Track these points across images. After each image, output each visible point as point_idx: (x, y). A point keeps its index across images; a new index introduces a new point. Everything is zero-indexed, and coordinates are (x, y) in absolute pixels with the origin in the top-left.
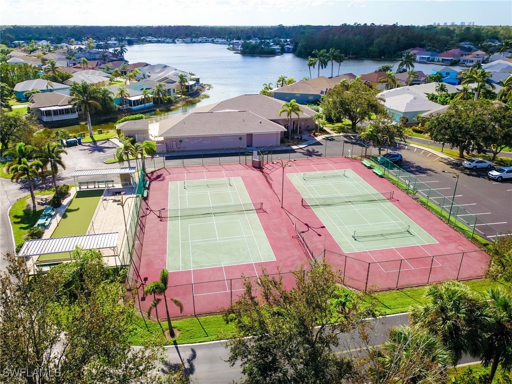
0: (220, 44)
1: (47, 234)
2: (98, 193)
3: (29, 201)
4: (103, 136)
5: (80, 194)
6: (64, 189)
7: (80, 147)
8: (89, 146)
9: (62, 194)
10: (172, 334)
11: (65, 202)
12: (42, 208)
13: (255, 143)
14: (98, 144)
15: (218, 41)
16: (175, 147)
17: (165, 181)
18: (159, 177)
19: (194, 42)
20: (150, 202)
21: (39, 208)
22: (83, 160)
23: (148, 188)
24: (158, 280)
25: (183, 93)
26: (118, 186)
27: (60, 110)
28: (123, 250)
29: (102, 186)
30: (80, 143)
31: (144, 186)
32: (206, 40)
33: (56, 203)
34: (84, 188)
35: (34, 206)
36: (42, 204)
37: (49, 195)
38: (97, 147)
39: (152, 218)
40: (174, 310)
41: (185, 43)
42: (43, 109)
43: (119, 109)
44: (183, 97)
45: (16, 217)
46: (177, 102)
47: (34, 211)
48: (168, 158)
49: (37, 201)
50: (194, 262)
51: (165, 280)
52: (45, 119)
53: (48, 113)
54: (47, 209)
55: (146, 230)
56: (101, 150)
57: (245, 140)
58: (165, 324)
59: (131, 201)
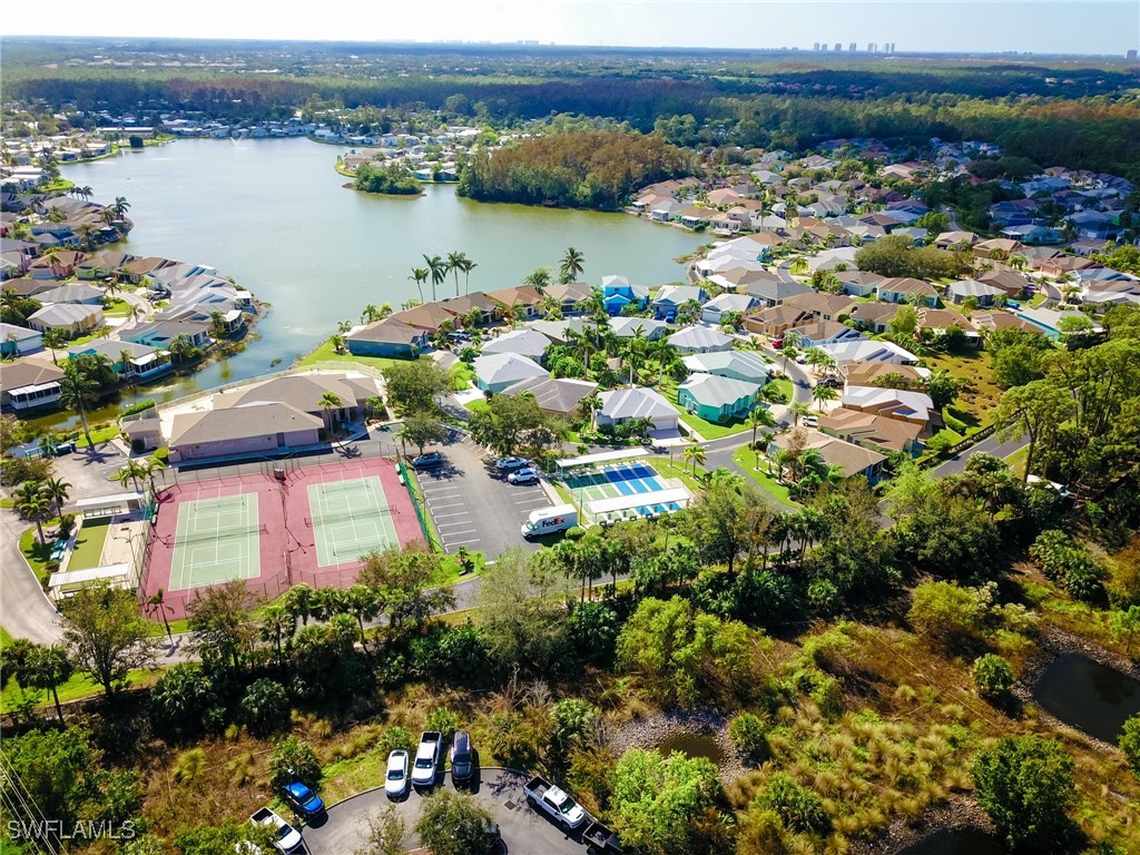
0: (327, 143)
1: (63, 566)
2: (105, 521)
3: (36, 533)
4: (102, 435)
5: (87, 524)
6: (70, 519)
7: (73, 455)
8: (86, 453)
9: (67, 525)
10: (168, 630)
11: (72, 533)
12: (50, 540)
13: (288, 442)
14: (97, 447)
15: (323, 136)
16: (191, 454)
17: (175, 503)
18: (169, 496)
19: (274, 136)
20: (158, 528)
21: (48, 541)
22: (82, 477)
23: (157, 513)
24: (156, 594)
25: (220, 336)
26: (126, 511)
27: (38, 392)
28: (133, 576)
29: (109, 513)
30: (75, 450)
31: (153, 511)
32: (300, 131)
33: (64, 535)
34: (90, 516)
35: (43, 540)
36: (50, 537)
37: (55, 527)
38: (96, 454)
39: (158, 546)
40: (169, 614)
41: (255, 138)
42: (14, 393)
43: (121, 379)
44: (220, 342)
45: (26, 552)
46: (208, 355)
47: (44, 544)
48: (181, 470)
49: (45, 534)
50: (193, 582)
51: (160, 594)
52: (18, 406)
53: (22, 398)
54: (58, 542)
55: (153, 557)
56: (100, 458)
57: (275, 440)
58: (164, 625)
59: (138, 527)
